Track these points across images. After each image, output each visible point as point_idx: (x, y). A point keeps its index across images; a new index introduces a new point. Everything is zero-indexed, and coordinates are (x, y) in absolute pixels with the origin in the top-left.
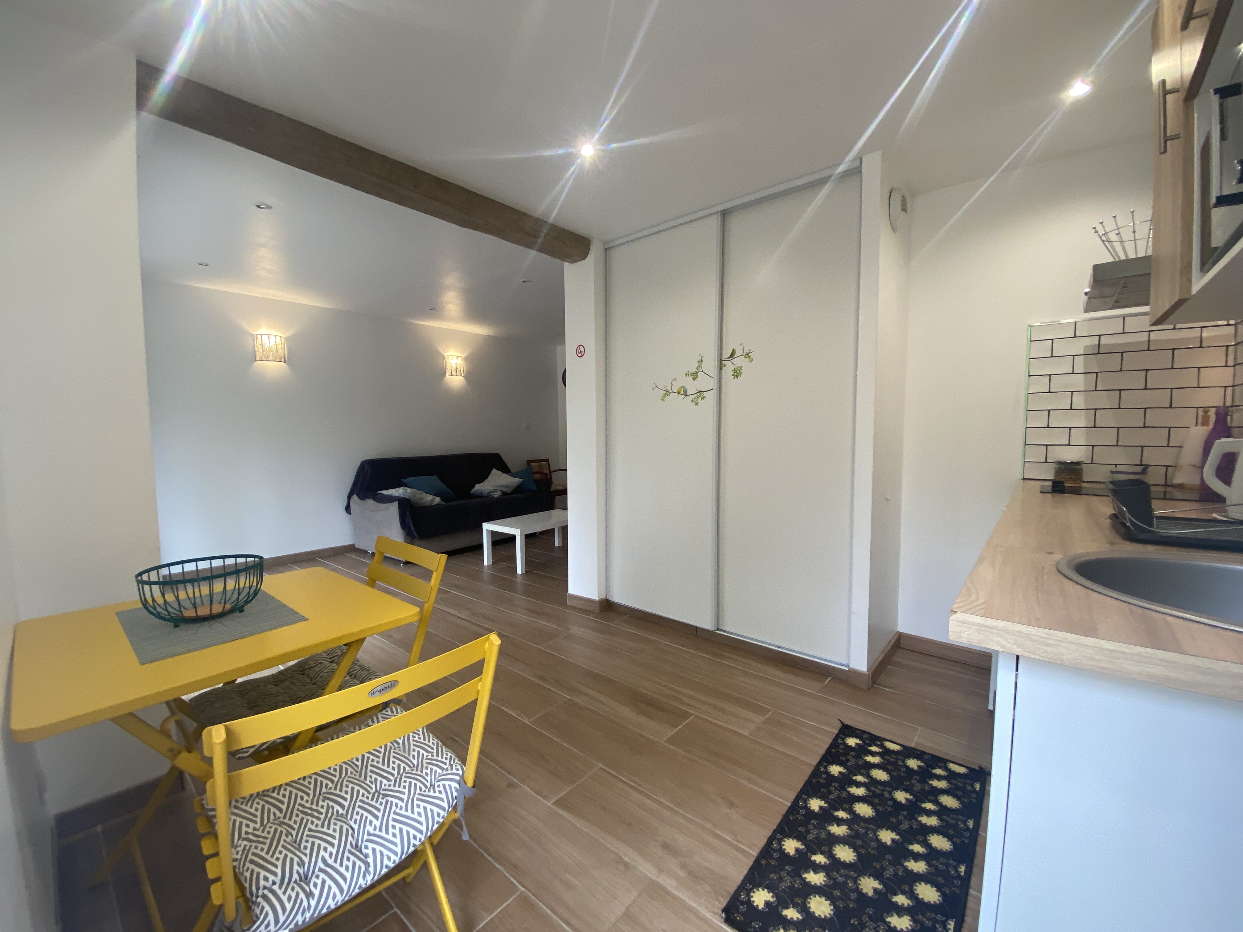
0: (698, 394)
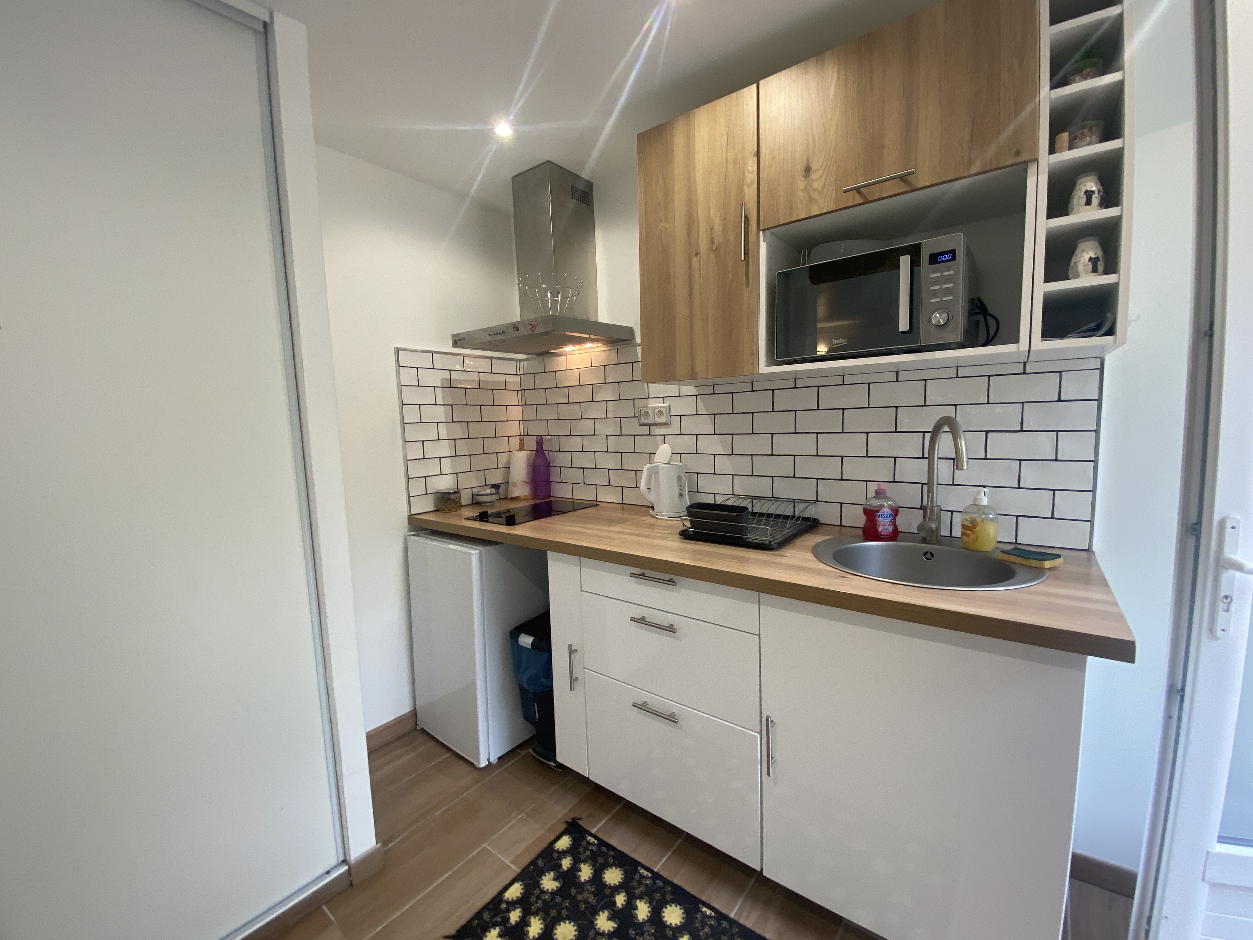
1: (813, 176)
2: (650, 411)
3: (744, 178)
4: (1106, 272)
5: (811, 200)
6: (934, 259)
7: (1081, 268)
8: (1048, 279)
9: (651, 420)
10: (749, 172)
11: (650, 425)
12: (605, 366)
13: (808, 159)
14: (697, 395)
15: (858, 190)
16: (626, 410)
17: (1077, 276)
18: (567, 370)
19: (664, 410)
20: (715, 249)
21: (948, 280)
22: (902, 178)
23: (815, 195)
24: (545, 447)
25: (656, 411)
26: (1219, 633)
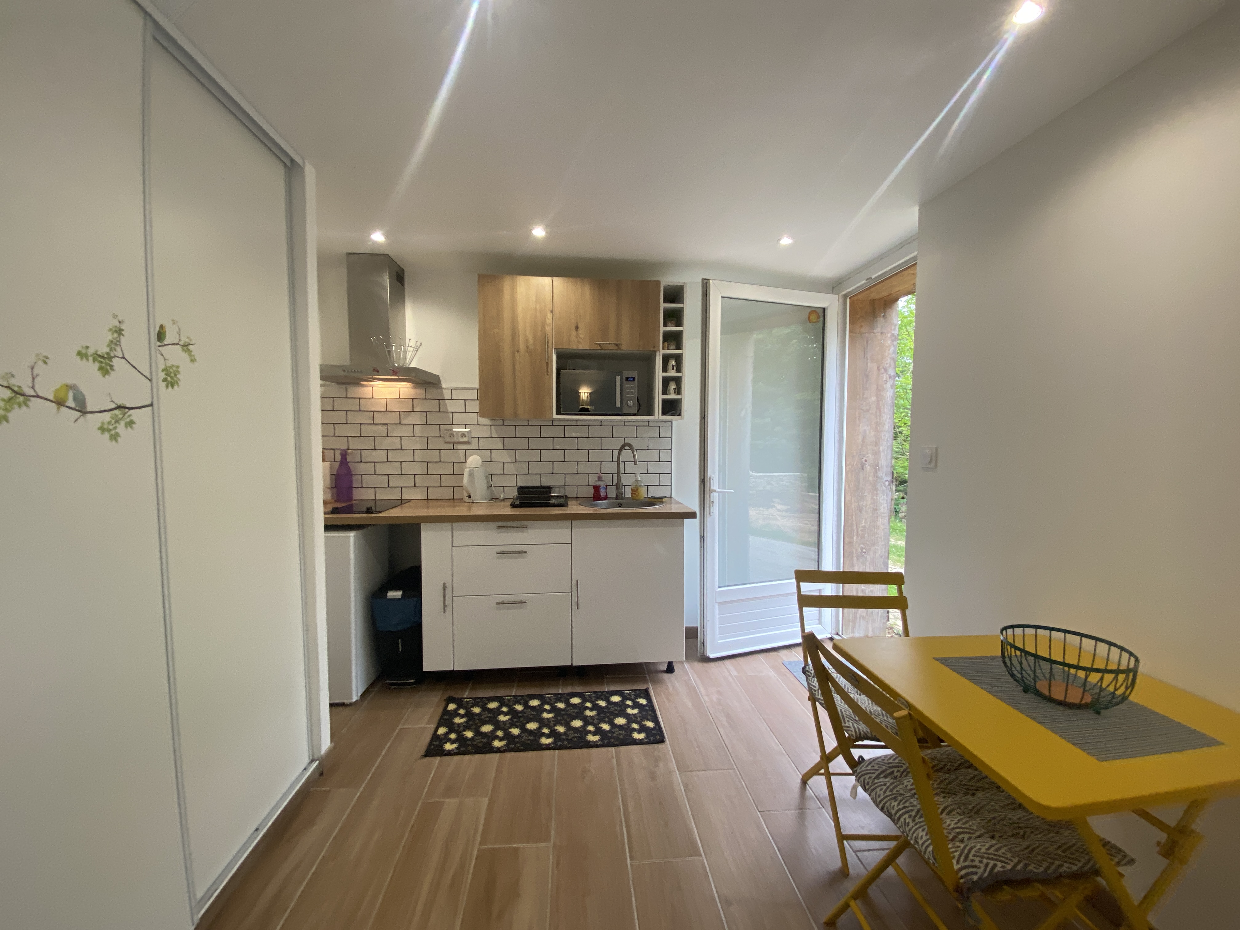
0: (117, 412)
1: (580, 331)
2: (455, 434)
3: (545, 321)
4: (678, 395)
5: (579, 342)
6: (627, 379)
7: (671, 392)
8: (663, 394)
9: (455, 439)
10: (548, 319)
11: (454, 443)
12: (413, 399)
13: (577, 323)
14: (491, 425)
15: (600, 344)
16: (434, 431)
17: (670, 394)
18: (373, 398)
19: (466, 434)
20: (529, 352)
21: (632, 388)
22: (616, 345)
23: (581, 340)
24: (349, 459)
25: (460, 434)
26: (711, 514)
